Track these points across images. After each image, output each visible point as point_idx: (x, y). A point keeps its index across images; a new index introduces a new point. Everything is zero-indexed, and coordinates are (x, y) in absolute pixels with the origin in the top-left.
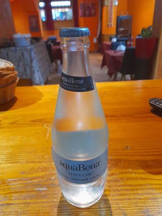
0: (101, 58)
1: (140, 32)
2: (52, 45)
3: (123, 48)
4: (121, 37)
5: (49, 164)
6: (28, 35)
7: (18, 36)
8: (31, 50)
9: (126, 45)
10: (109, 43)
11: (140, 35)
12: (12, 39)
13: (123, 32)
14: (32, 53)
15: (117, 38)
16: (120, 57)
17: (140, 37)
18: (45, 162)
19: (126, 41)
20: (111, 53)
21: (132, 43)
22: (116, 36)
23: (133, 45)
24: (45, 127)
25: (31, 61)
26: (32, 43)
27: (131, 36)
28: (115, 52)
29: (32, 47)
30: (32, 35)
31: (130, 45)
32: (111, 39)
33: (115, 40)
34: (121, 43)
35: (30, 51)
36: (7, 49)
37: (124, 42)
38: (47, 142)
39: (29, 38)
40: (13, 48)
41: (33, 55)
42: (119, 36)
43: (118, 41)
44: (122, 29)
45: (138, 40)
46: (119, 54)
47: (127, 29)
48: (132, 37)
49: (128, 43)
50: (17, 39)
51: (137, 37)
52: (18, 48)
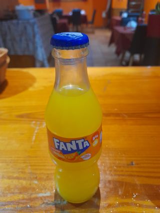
0: (108, 34)
1: (154, 7)
2: (57, 18)
3: (133, 24)
4: (132, 12)
5: (29, 182)
6: (32, 7)
7: (20, 7)
8: (34, 23)
9: (137, 21)
10: (118, 18)
11: (153, 11)
12: (14, 11)
13: (134, 6)
14: (36, 26)
15: (128, 13)
16: (130, 34)
17: (154, 13)
18: (24, 179)
19: (138, 17)
20: (120, 29)
21: (144, 20)
22: (127, 11)
23: (145, 21)
24: (32, 125)
25: (34, 36)
26: (35, 16)
27: (143, 11)
28: (125, 29)
29: (35, 20)
30: (36, 6)
31: (142, 21)
32: (121, 13)
33: (125, 15)
34: (131, 18)
35: (33, 25)
36: (9, 22)
37: (135, 18)
38: (31, 148)
39: (32, 10)
40: (15, 21)
41: (36, 29)
42: (130, 11)
43: (129, 16)
44: (133, 3)
45: (151, 17)
46: (128, 31)
47: (139, 3)
48: (144, 13)
49: (140, 19)
50: (19, 11)
51: (150, 13)
52: (20, 22)
